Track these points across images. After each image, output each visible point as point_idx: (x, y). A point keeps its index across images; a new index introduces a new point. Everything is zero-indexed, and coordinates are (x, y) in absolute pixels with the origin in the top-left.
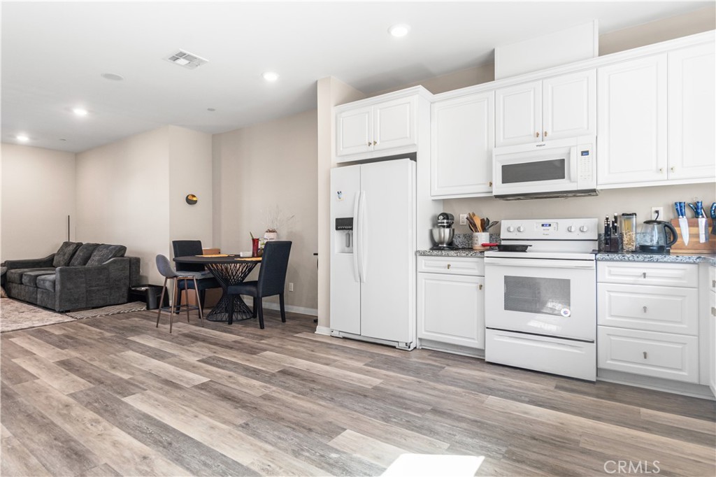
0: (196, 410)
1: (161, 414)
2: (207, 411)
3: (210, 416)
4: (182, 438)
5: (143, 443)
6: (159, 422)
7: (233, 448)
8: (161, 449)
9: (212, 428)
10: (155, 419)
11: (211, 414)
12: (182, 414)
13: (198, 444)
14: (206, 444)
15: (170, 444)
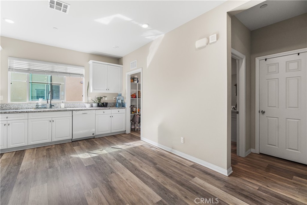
0: (126, 183)
1: (140, 183)
2: (122, 182)
3: (122, 178)
4: (132, 171)
5: (143, 171)
6: (140, 179)
7: (119, 166)
8: (138, 169)
9: (123, 173)
10: (141, 180)
11: (121, 180)
12: (132, 182)
13: (128, 168)
14: (126, 168)
15: (135, 170)
